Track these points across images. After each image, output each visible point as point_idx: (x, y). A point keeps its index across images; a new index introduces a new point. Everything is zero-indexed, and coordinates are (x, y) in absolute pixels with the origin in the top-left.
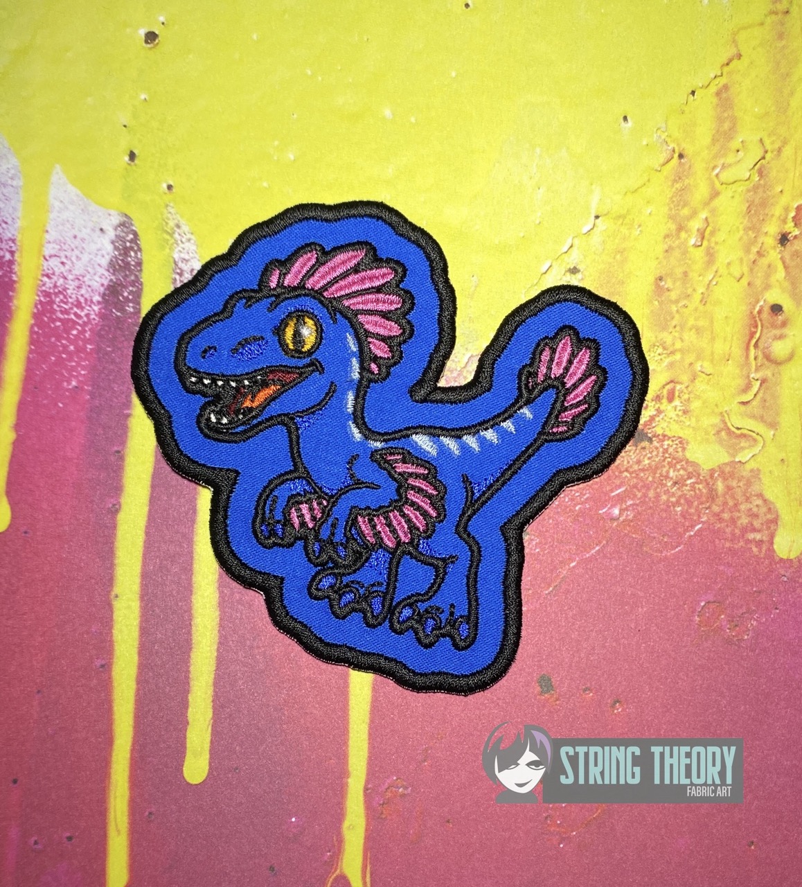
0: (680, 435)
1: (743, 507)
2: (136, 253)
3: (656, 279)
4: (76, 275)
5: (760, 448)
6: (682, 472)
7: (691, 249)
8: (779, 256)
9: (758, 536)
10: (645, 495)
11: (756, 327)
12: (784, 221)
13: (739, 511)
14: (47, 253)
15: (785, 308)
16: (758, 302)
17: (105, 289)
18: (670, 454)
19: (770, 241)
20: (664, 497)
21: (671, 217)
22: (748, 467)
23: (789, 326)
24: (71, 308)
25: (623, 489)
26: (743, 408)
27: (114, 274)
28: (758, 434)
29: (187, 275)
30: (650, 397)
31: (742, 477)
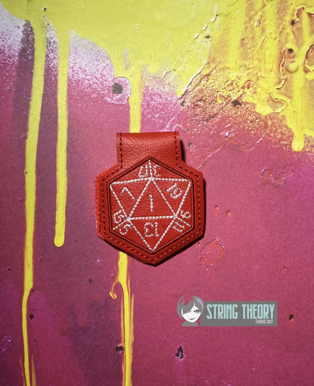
0: (253, 102)
1: (279, 131)
2: (32, 35)
3: (241, 40)
4: (8, 45)
5: (285, 107)
6: (254, 117)
7: (255, 28)
8: (291, 29)
9: (285, 142)
10: (239, 126)
11: (283, 58)
12: (293, 16)
13: (277, 132)
15: (294, 50)
16: (283, 48)
17: (20, 51)
18: (249, 110)
19: (287, 24)
20: (247, 128)
21: (247, 15)
22: (281, 114)
23: (295, 58)
24: (7, 59)
25: (230, 125)
26: (278, 91)
27: (23, 44)
28: (284, 101)
29: (52, 44)
30: (240, 87)
31: (279, 119)
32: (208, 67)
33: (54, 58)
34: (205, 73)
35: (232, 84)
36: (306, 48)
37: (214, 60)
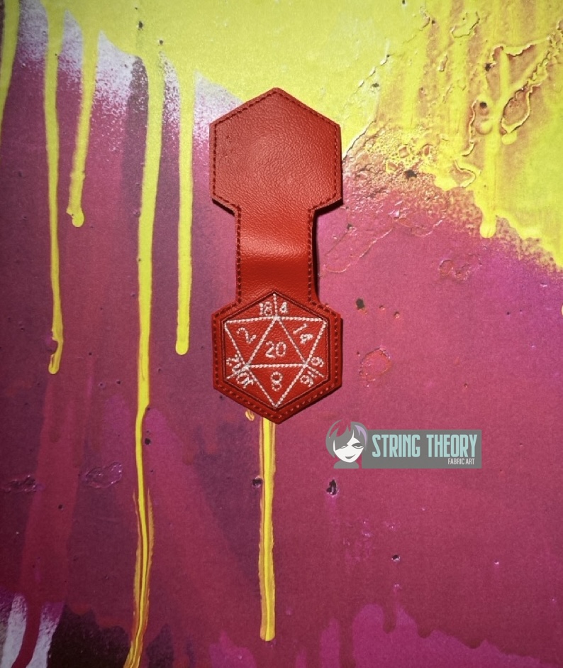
0: (431, 172)
1: (464, 211)
2: (144, 78)
3: (419, 90)
4: (113, 91)
5: (473, 180)
6: (432, 193)
7: (438, 73)
8: (485, 76)
9: (471, 226)
10: (413, 205)
11: (472, 114)
12: (488, 58)
13: (461, 213)
14: (97, 79)
15: (487, 105)
16: (473, 101)
17: (129, 98)
18: (426, 183)
19: (480, 68)
20: (422, 206)
21: (428, 56)
22: (467, 189)
23: (489, 114)
24: (111, 109)
25: (401, 202)
26: (465, 158)
27: (133, 90)
28: (472, 172)
29: (171, 90)
30: (415, 153)
31: (464, 195)
32: (375, 126)
33: (175, 110)
34: (370, 133)
35: (405, 148)
36: (503, 101)
37: (382, 117)
